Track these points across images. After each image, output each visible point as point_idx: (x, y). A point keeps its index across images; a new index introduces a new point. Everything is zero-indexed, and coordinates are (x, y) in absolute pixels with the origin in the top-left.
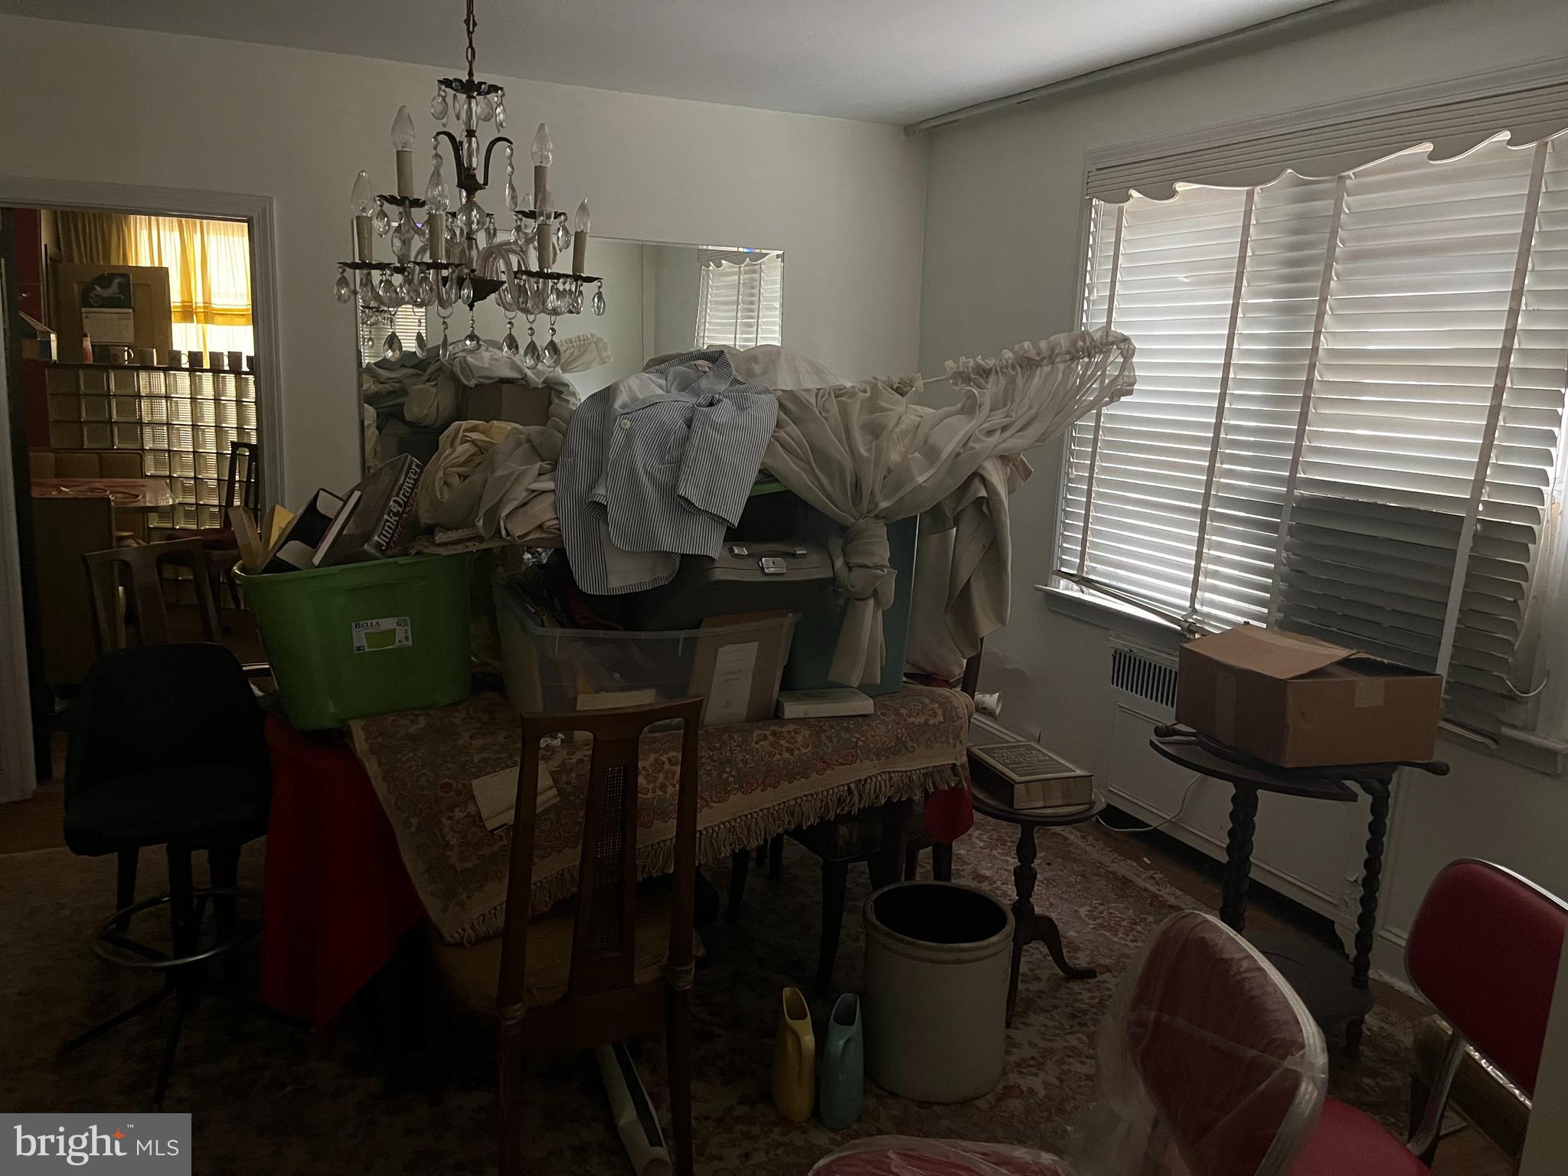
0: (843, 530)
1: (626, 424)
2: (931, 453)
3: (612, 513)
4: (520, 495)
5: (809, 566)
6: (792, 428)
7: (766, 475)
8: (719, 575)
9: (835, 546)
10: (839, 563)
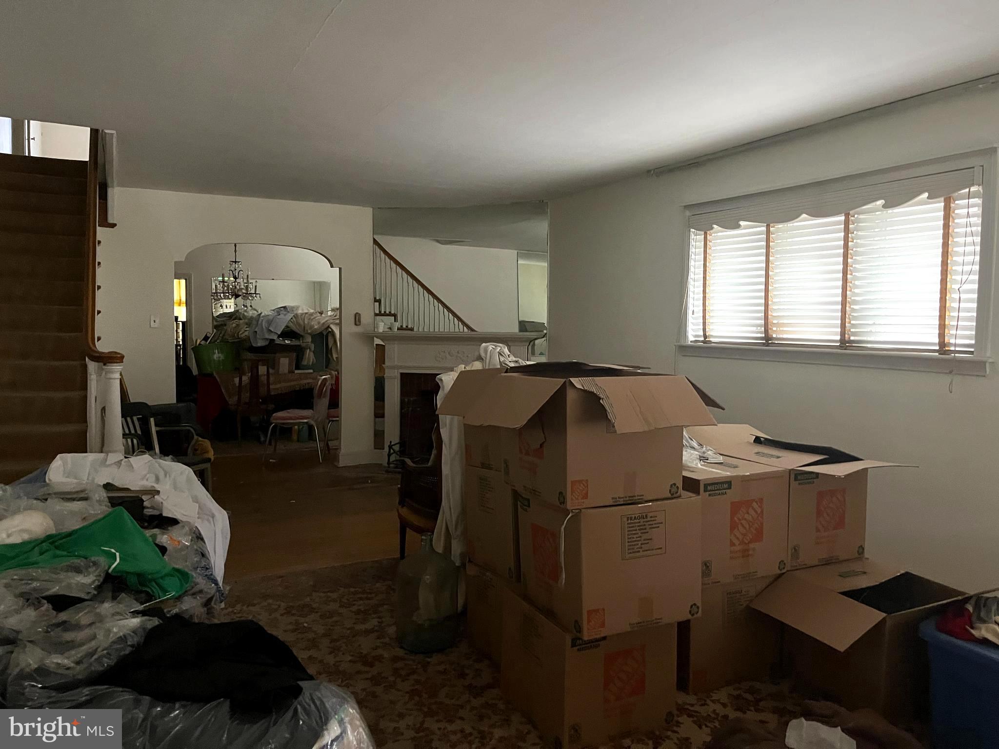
0: (302, 336)
1: (262, 318)
2: (319, 323)
3: (258, 333)
4: (243, 331)
5: (295, 342)
6: (294, 319)
7: (287, 327)
8: (276, 342)
9: (301, 339)
10: (301, 342)
